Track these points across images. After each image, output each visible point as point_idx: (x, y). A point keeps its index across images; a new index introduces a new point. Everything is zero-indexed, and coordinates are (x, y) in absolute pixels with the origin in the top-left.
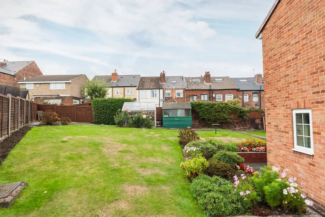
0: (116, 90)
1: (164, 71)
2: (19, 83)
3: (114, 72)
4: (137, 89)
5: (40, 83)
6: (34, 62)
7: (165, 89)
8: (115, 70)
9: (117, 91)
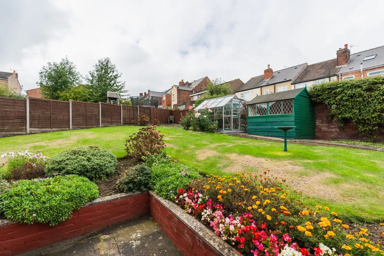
0: (265, 90)
1: (346, 45)
2: (190, 96)
3: (267, 68)
4: (292, 84)
5: (200, 94)
6: (207, 77)
7: (341, 75)
8: (269, 65)
9: (267, 91)
